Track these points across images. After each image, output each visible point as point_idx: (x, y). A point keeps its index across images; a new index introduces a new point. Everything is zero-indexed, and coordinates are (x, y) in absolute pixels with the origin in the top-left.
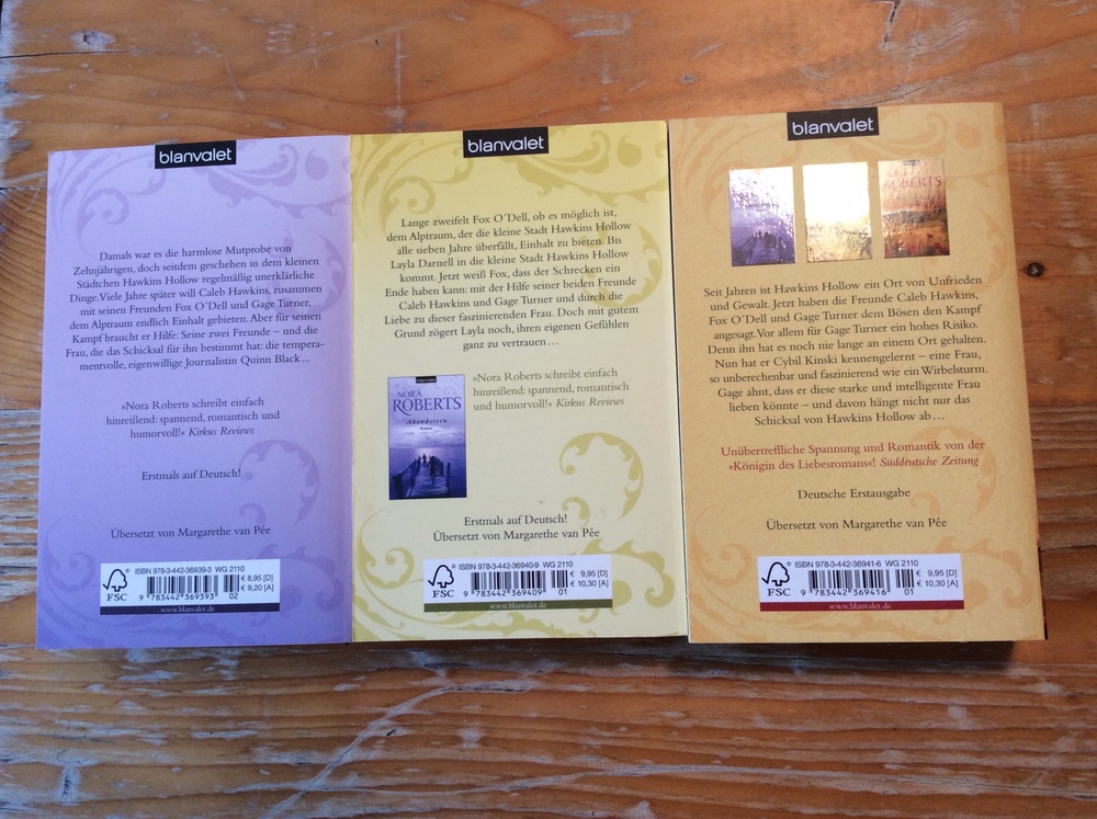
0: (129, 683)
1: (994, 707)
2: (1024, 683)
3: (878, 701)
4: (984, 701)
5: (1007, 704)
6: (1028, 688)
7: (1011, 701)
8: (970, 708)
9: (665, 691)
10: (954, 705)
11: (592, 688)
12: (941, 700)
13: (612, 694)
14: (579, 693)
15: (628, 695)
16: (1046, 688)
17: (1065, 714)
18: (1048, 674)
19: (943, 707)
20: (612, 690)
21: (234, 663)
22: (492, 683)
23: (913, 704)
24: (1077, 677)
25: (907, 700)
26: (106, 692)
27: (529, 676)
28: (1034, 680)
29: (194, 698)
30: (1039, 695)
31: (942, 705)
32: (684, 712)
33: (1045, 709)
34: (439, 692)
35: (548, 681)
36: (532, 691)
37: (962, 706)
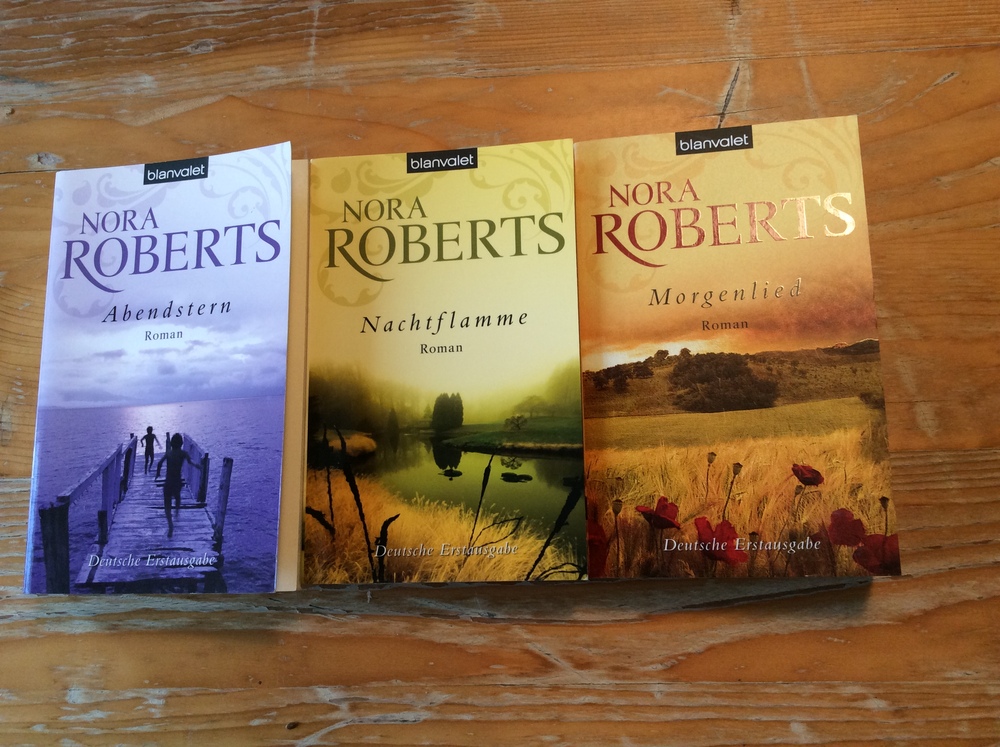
0: (68, 723)
1: (831, 722)
2: (856, 700)
3: (729, 720)
4: (821, 717)
5: (841, 719)
6: (859, 704)
7: (845, 716)
8: (809, 724)
9: (542, 718)
10: (796, 721)
11: (478, 716)
12: (784, 718)
13: (496, 722)
14: (466, 722)
15: (510, 722)
16: (875, 704)
17: (893, 727)
18: (876, 691)
19: (786, 724)
20: (496, 718)
21: (162, 702)
22: (389, 715)
23: (759, 722)
24: (900, 693)
25: (754, 718)
26: (47, 731)
27: (422, 708)
28: (864, 697)
29: (125, 735)
30: (868, 710)
31: (785, 722)
32: (561, 736)
33: (874, 722)
34: (341, 725)
35: (438, 712)
36: (425, 721)
37: (802, 722)
